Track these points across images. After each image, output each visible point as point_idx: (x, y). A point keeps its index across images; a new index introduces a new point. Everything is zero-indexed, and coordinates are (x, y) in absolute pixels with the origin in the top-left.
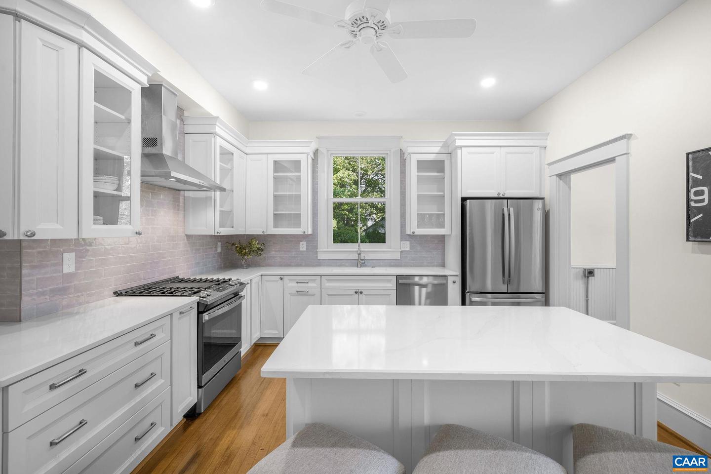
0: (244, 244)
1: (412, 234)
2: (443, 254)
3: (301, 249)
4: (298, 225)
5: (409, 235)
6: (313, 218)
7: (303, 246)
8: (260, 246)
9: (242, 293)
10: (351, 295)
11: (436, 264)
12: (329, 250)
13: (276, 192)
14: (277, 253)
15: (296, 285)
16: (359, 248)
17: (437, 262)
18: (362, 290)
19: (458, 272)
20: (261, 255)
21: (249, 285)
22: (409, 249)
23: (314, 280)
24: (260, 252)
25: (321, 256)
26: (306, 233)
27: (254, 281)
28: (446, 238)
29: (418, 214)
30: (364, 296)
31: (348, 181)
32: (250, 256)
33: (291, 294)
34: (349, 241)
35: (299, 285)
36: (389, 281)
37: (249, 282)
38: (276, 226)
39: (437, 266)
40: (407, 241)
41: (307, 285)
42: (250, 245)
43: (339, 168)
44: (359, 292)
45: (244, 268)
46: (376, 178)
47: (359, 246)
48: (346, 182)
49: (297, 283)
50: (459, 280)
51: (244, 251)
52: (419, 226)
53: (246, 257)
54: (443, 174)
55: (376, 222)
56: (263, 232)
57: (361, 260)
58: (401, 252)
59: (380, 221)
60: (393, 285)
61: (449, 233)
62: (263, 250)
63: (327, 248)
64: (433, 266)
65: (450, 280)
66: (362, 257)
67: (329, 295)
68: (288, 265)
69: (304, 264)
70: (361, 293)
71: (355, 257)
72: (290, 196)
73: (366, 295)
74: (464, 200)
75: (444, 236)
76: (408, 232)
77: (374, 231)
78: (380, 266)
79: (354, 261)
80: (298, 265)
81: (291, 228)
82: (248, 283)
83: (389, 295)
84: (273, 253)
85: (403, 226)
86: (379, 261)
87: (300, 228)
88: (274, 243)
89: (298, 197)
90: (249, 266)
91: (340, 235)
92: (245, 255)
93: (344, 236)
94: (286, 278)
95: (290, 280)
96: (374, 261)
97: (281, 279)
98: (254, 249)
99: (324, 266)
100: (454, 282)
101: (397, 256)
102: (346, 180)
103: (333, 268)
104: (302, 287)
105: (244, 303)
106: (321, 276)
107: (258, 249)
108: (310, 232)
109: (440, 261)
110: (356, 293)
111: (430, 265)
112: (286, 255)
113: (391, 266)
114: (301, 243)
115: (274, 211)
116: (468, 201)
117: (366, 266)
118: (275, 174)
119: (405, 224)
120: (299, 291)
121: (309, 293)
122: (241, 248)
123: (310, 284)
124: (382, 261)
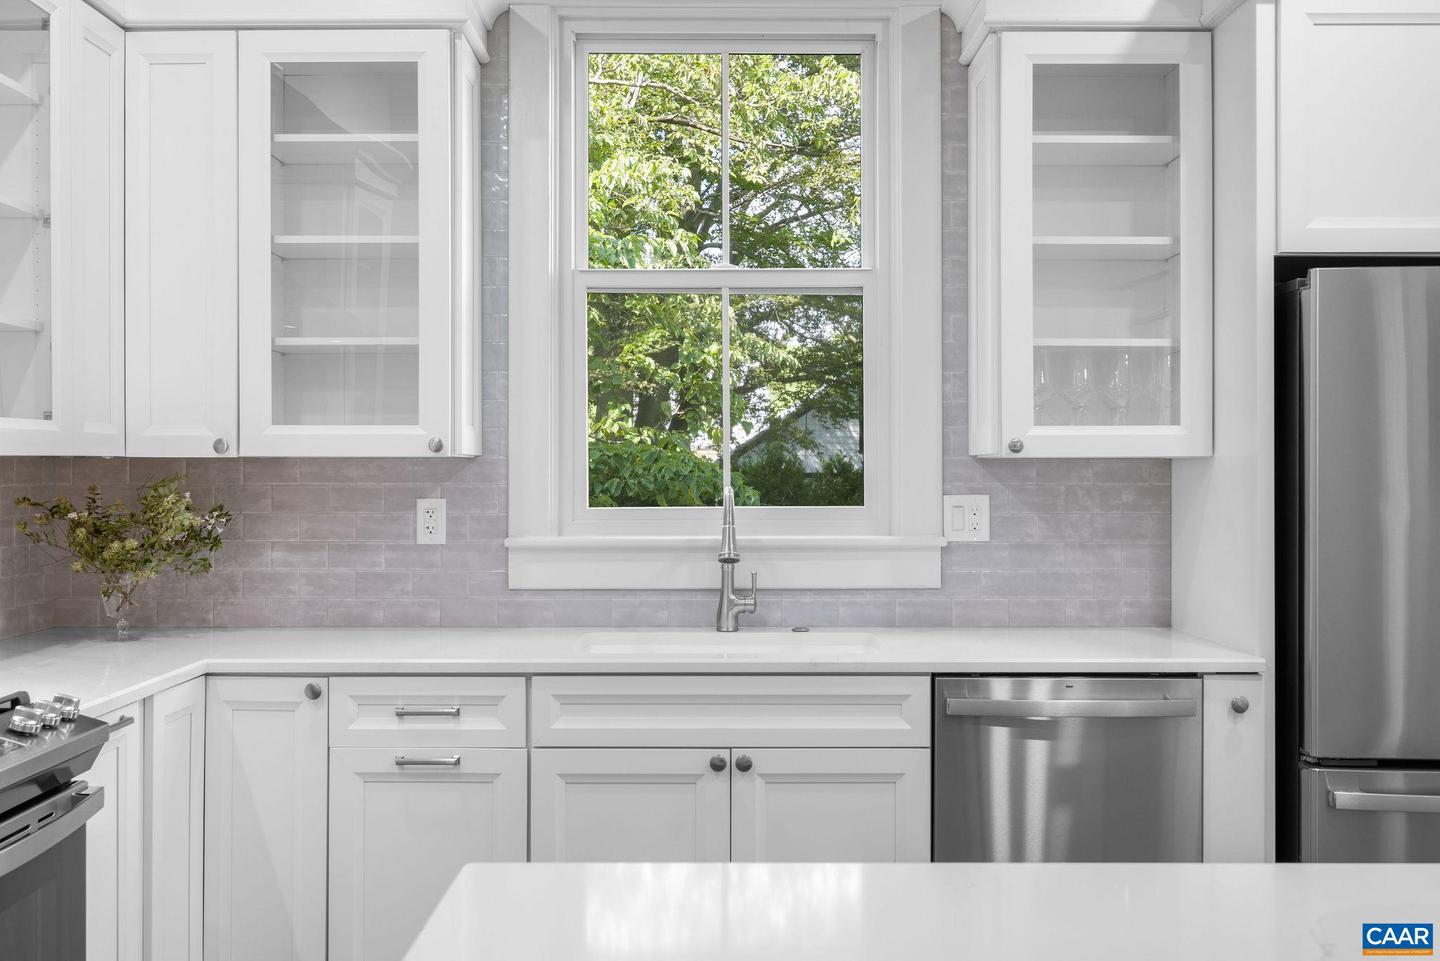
0: (117, 504)
1: (1006, 453)
2: (1164, 563)
3: (423, 538)
4: (408, 412)
5: (986, 462)
6: (483, 371)
7: (431, 520)
8: (198, 521)
9: (89, 779)
10: (690, 780)
11: (1125, 610)
12: (569, 539)
13: (287, 233)
14: (296, 558)
15: (394, 725)
16: (729, 532)
17: (1131, 605)
18: (748, 753)
19: (1260, 655)
20: (206, 566)
21: (132, 732)
22: (984, 535)
23: (494, 701)
24: (205, 552)
25: (526, 574)
26: (447, 452)
27: (161, 708)
28: (1178, 478)
29: (1038, 351)
30: (759, 782)
31: (653, 208)
32: (149, 574)
33: (368, 778)
34: (660, 498)
35: (411, 725)
36: (897, 701)
37: (135, 712)
38: (286, 411)
39: (1133, 622)
40: (973, 491)
41: (449, 725)
42: (147, 516)
43: (606, 145)
44: (731, 765)
45: (115, 639)
46: (776, 217)
47: (729, 520)
48: (643, 212)
49: (400, 715)
50: (1262, 697)
51: (116, 545)
52: (1046, 412)
53: (128, 580)
54: (1164, 139)
55: (773, 421)
56: (218, 445)
57: (736, 591)
58: (946, 550)
59: (796, 415)
60: (911, 722)
61: (1200, 449)
62: (216, 542)
63: (560, 534)
64: (1111, 624)
65: (1217, 696)
66: (742, 576)
67: (571, 779)
68: (353, 622)
69: (436, 614)
70: (745, 766)
71: (708, 574)
72: (369, 257)
73: (771, 779)
74: (1291, 270)
75: (1164, 465)
76: (985, 443)
77: (770, 463)
78: (832, 623)
79: (699, 598)
80: (409, 622)
81: (371, 423)
82: (125, 721)
83: (891, 779)
84: (274, 559)
85: (955, 415)
86: (827, 599)
87: (414, 421)
88: (278, 507)
89: (405, 262)
90: (145, 623)
91: (615, 472)
92: (122, 564)
93: (634, 475)
94: (339, 690)
95: (363, 701)
96: (807, 599)
97: (314, 694)
98: (167, 537)
99: (544, 623)
100: (1239, 708)
101: (926, 573)
102: (639, 203)
103: (595, 635)
104: (427, 739)
105: (99, 829)
106: (528, 677)
107: (194, 534)
108: (467, 444)
109: (1146, 598)
110: (717, 766)
111: (1100, 618)
112: (342, 570)
113: (890, 623)
114: (422, 505)
115: (278, 330)
116: (1315, 273)
117: (761, 624)
118: (282, 138)
119: (966, 407)
120: (408, 758)
121: (465, 768)
122: (97, 531)
123: (470, 723)
124: (846, 598)
